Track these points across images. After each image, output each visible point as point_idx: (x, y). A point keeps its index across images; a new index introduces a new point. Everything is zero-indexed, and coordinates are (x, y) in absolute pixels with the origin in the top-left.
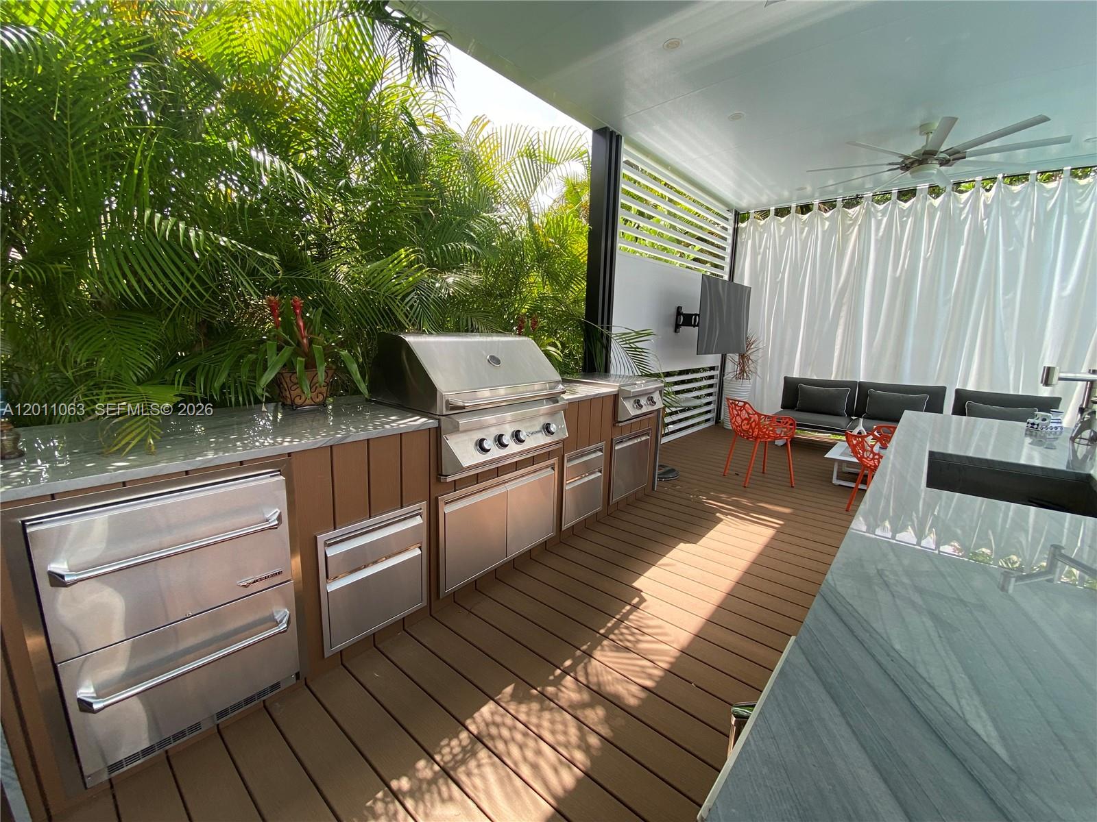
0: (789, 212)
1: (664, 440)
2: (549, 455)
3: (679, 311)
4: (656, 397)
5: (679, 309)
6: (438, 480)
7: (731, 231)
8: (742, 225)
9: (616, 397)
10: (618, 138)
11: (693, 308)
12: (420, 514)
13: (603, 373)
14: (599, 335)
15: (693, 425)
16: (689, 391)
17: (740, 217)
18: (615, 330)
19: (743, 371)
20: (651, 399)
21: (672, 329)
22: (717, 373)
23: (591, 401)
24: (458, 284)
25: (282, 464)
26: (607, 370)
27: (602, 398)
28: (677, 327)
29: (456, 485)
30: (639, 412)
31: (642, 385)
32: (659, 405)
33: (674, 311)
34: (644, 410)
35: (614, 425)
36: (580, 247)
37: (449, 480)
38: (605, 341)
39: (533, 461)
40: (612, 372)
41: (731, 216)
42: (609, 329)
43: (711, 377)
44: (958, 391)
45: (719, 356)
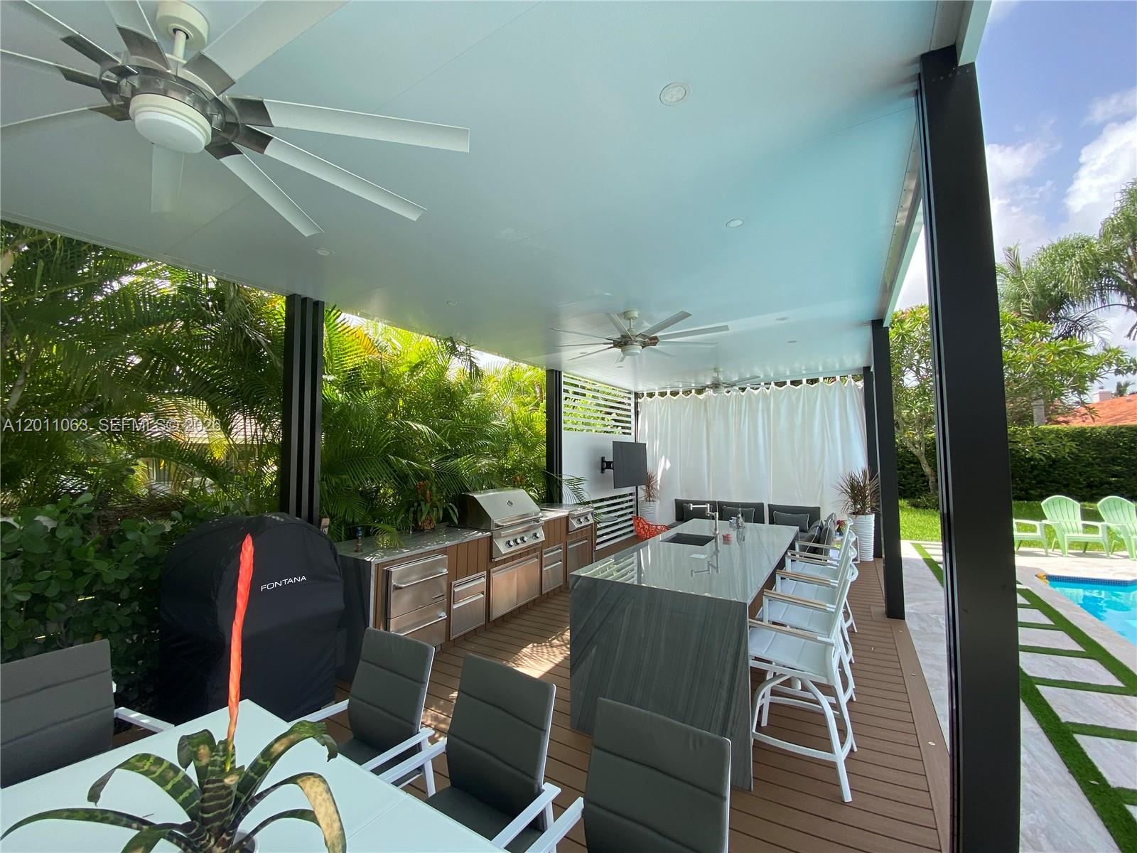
0: (666, 394)
1: (598, 548)
2: (535, 550)
3: (603, 460)
4: (590, 517)
5: (603, 458)
6: (491, 561)
7: (633, 405)
8: (639, 400)
9: (567, 517)
10: (560, 373)
11: (610, 458)
12: (484, 577)
13: (558, 503)
14: (555, 481)
15: (620, 536)
16: (615, 511)
17: (637, 395)
18: (564, 477)
19: (650, 496)
20: (586, 518)
21: (599, 471)
22: (634, 497)
23: (555, 520)
24: (489, 465)
25: (444, 551)
26: (561, 501)
27: (560, 519)
28: (603, 470)
29: (497, 564)
30: (581, 526)
31: (581, 510)
32: (591, 521)
33: (600, 460)
34: (583, 524)
35: (567, 534)
36: (541, 427)
37: (496, 560)
38: (558, 483)
39: (528, 553)
40: (564, 502)
41: (632, 396)
42: (561, 476)
43: (631, 500)
44: (769, 505)
45: (635, 487)
